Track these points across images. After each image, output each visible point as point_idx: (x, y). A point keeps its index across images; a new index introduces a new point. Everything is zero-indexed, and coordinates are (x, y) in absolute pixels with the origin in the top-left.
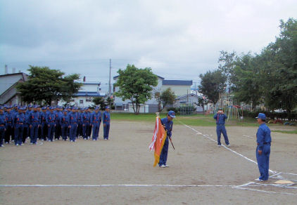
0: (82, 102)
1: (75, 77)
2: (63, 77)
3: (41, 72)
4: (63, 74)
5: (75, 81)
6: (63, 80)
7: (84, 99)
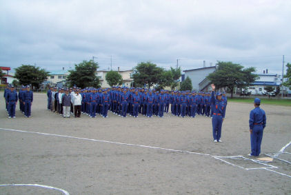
0: (260, 90)
1: (252, 70)
2: (242, 70)
3: (225, 66)
4: (243, 67)
5: (252, 73)
6: (243, 72)
7: (263, 87)
